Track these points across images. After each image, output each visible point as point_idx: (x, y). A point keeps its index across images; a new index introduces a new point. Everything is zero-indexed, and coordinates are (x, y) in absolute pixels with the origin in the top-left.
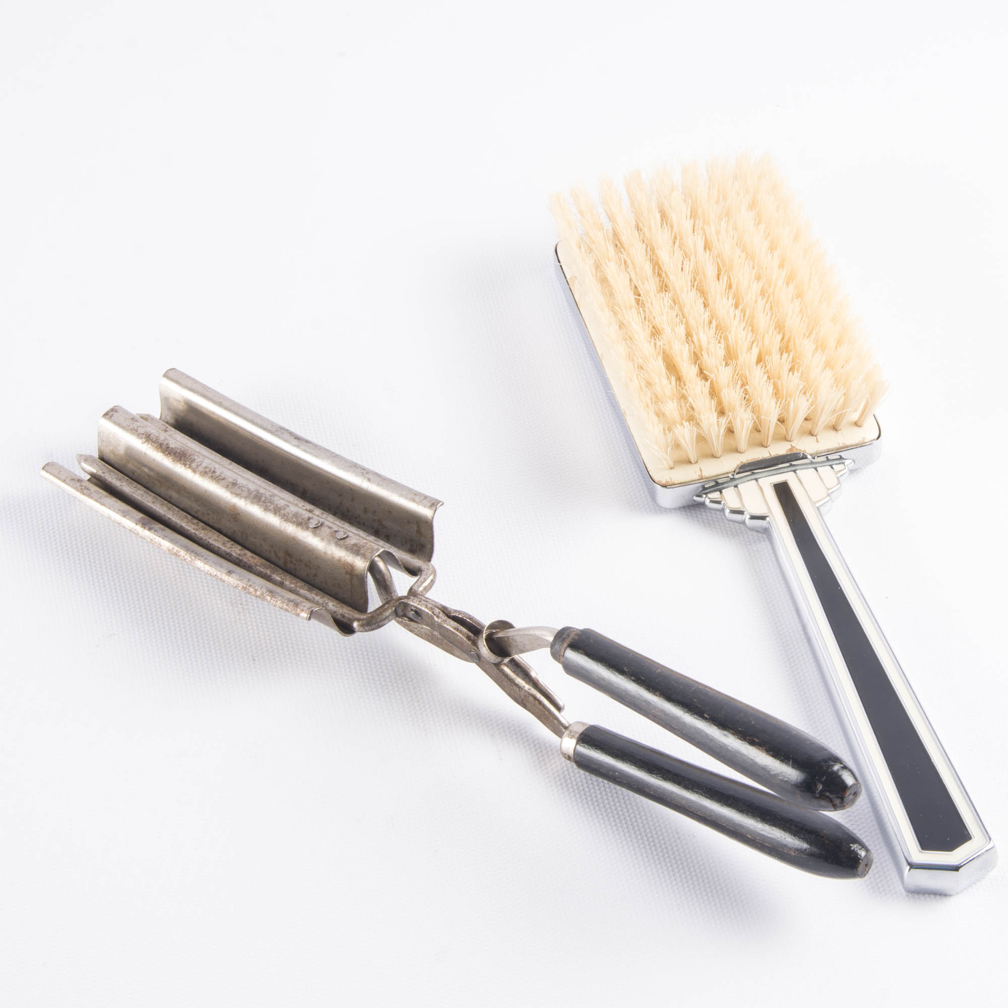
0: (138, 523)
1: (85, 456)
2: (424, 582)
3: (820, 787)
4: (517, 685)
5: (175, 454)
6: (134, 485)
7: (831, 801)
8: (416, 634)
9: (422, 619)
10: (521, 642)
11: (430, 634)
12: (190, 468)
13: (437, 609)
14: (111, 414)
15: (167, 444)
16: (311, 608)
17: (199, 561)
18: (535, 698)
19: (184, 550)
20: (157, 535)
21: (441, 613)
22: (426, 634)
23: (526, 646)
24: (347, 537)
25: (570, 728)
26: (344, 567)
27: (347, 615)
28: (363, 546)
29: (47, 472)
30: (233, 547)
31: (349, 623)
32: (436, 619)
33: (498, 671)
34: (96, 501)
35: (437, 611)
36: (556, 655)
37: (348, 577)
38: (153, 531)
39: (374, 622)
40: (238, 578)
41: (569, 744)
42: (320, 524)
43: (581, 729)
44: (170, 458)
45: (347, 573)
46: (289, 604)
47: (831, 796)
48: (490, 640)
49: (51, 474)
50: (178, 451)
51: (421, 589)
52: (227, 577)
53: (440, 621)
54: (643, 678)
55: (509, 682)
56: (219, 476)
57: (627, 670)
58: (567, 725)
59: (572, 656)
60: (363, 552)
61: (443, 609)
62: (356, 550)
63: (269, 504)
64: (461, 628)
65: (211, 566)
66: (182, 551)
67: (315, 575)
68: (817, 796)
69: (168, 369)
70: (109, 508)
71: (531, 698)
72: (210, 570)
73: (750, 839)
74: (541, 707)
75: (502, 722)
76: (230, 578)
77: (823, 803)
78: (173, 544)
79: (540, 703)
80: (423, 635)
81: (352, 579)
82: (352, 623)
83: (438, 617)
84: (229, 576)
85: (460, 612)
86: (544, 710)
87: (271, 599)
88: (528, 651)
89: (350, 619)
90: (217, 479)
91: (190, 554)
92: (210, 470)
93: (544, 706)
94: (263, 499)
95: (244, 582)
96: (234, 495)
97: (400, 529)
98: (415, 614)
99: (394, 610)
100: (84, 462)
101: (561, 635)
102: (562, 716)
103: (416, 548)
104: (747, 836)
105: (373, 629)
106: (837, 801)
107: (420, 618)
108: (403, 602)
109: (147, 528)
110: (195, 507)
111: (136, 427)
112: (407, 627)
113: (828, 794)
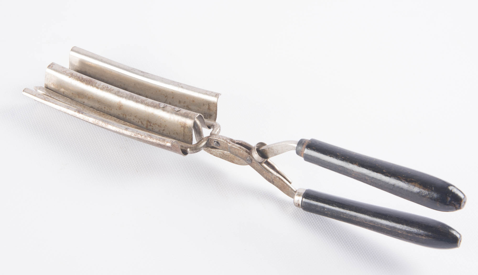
0: (76, 111)
1: (39, 87)
2: (217, 130)
3: (449, 199)
4: (271, 172)
5: (86, 81)
6: (65, 98)
7: (455, 206)
8: (214, 155)
9: (220, 146)
10: (276, 149)
11: (222, 154)
12: (95, 86)
13: (228, 140)
14: (51, 66)
15: (82, 77)
16: (172, 140)
17: (110, 125)
18: (280, 178)
19: (101, 121)
20: (86, 116)
21: (231, 141)
22: (220, 154)
23: (279, 151)
24: (180, 110)
25: (297, 191)
26: (180, 124)
27: (184, 146)
28: (189, 113)
29: (26, 92)
30: (120, 121)
31: (186, 149)
32: (229, 144)
33: (261, 166)
34: (53, 103)
35: (228, 141)
36: (298, 153)
37: (182, 128)
38: (84, 114)
39: (196, 149)
40: (131, 131)
41: (299, 199)
42: (165, 106)
43: (303, 192)
44: (85, 83)
45: (182, 127)
46: (160, 140)
47: (455, 203)
48: (258, 151)
49: (28, 93)
50: (88, 80)
51: (216, 133)
52: (126, 131)
53: (231, 145)
54: (348, 157)
55: (267, 171)
56: (110, 89)
57: (339, 154)
58: (295, 190)
59: (307, 151)
60: (190, 116)
61: (231, 140)
62: (186, 116)
63: (138, 99)
64: (242, 147)
65: (116, 127)
66: (100, 121)
67: (164, 130)
68: (448, 203)
69: (73, 47)
70: (60, 106)
71: (278, 178)
72: (116, 129)
73: (400, 233)
74: (283, 182)
75: (261, 192)
76: (127, 131)
77: (450, 207)
78: (95, 119)
79: (282, 180)
80: (218, 155)
81: (184, 129)
82: (187, 149)
83: (229, 143)
84: (127, 130)
85: (239, 141)
86: (284, 184)
87: (150, 139)
88: (279, 154)
89: (186, 148)
90: (110, 90)
91: (105, 123)
92: (106, 87)
93: (284, 182)
94: (135, 97)
95: (135, 132)
96: (119, 97)
97: (198, 109)
98: (217, 144)
99: (206, 142)
100: (39, 89)
101: (301, 143)
102: (292, 186)
103: (207, 117)
104: (398, 232)
105: (197, 152)
106: (457, 206)
107: (219, 145)
108: (210, 138)
109: (81, 113)
110: (97, 105)
111: (65, 71)
112: (209, 152)
113: (453, 202)
